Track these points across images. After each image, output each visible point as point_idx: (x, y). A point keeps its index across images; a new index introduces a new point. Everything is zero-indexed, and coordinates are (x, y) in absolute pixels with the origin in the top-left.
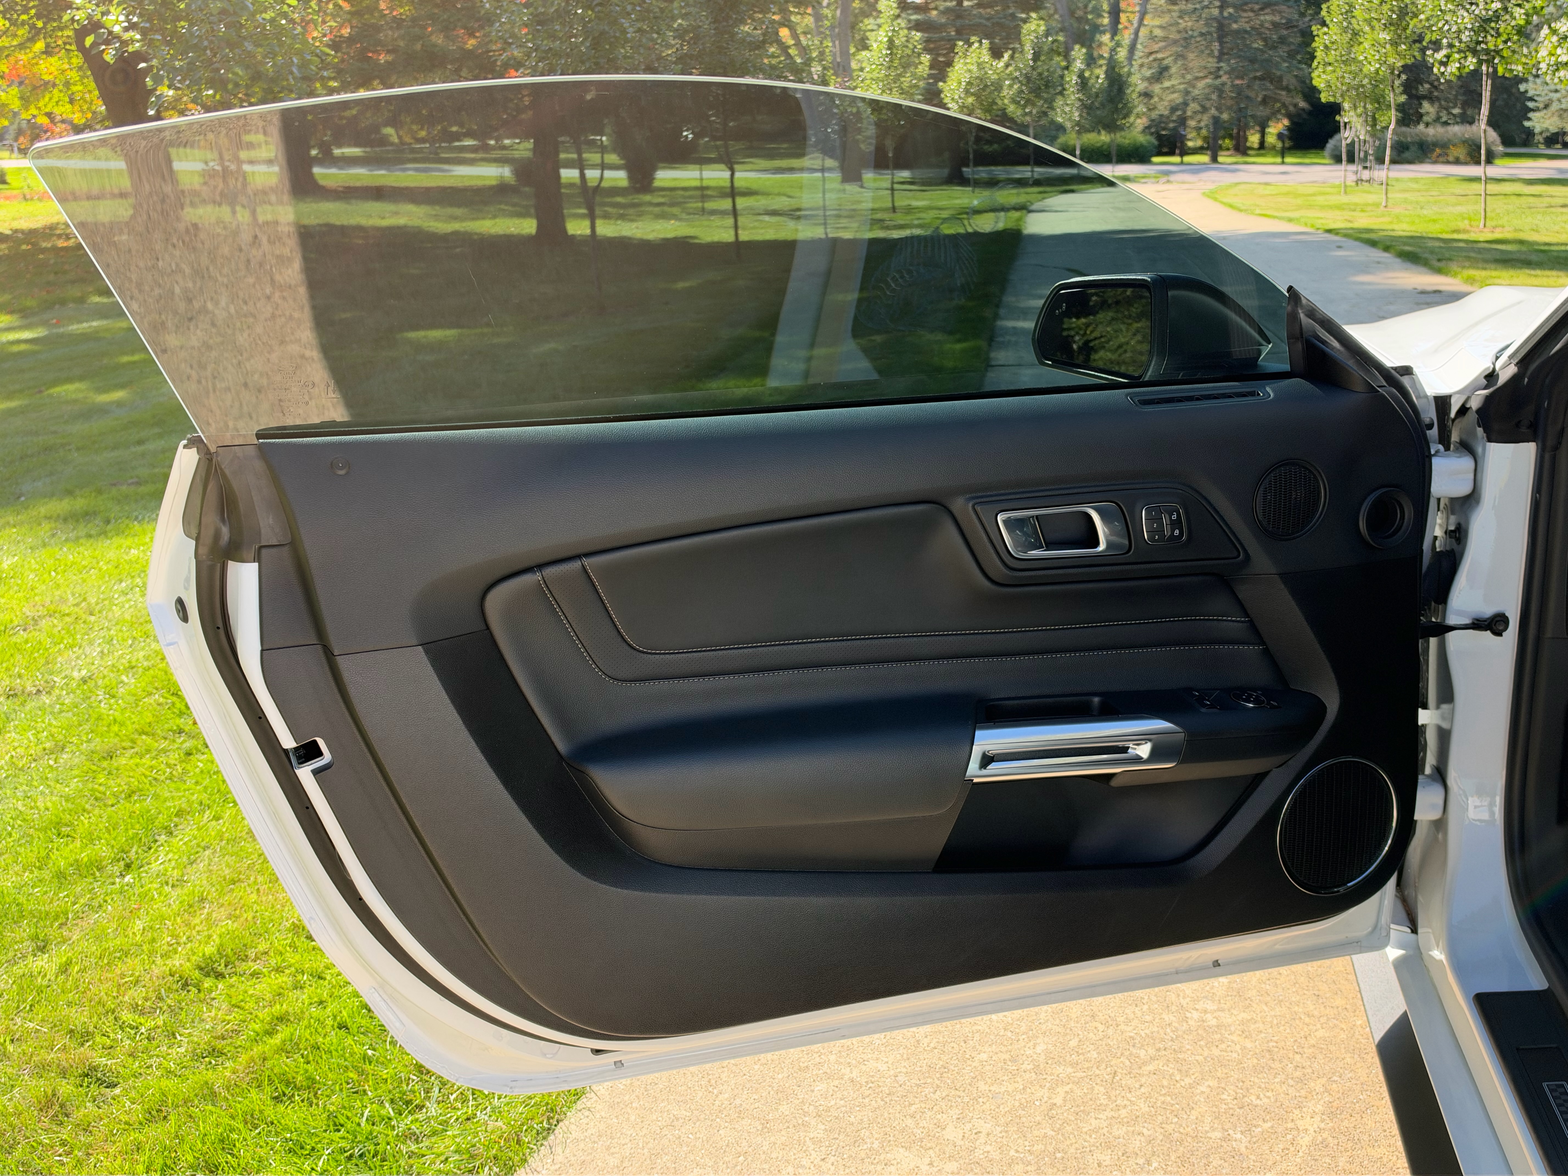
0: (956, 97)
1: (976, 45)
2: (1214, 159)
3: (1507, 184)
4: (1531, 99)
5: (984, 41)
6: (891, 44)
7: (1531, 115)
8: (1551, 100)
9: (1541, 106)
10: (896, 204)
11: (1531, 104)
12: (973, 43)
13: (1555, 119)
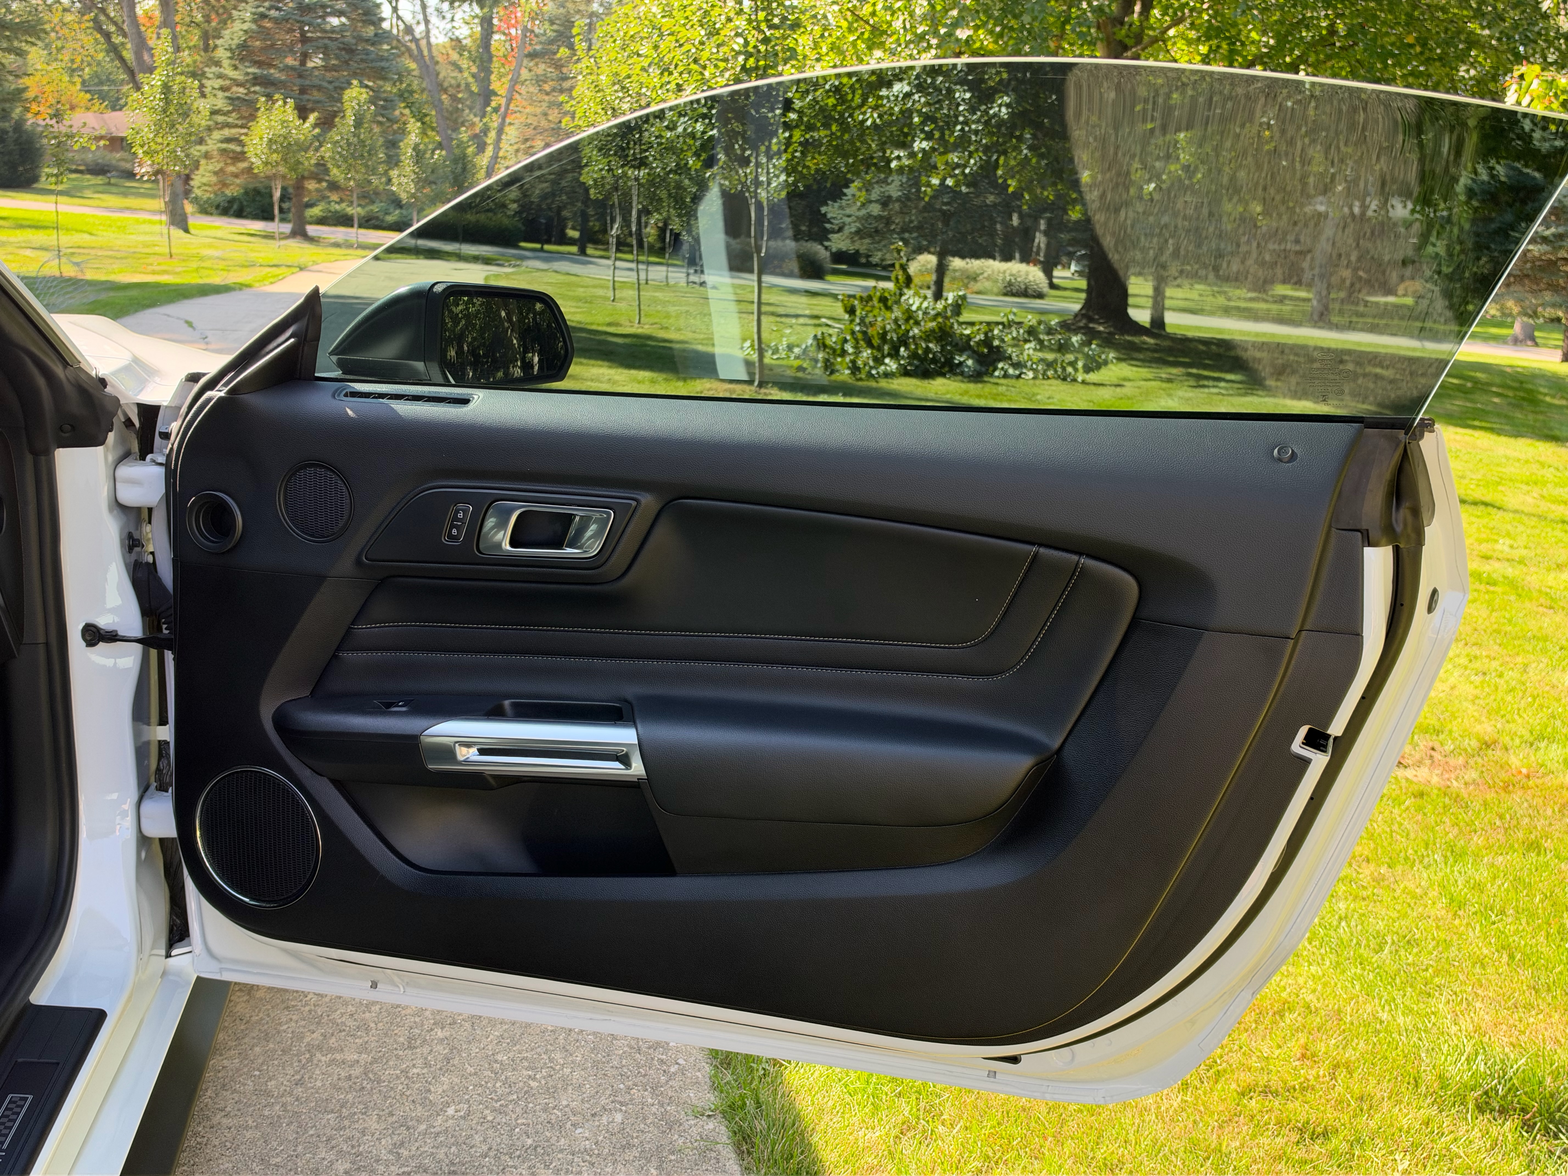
0: (259, 152)
1: (280, 103)
2: (583, 252)
3: (820, 298)
4: (829, 222)
5: (288, 100)
6: (166, 89)
7: (830, 236)
8: (844, 223)
9: (836, 228)
10: (174, 251)
11: (828, 226)
12: (277, 100)
13: (848, 241)
